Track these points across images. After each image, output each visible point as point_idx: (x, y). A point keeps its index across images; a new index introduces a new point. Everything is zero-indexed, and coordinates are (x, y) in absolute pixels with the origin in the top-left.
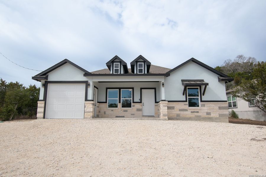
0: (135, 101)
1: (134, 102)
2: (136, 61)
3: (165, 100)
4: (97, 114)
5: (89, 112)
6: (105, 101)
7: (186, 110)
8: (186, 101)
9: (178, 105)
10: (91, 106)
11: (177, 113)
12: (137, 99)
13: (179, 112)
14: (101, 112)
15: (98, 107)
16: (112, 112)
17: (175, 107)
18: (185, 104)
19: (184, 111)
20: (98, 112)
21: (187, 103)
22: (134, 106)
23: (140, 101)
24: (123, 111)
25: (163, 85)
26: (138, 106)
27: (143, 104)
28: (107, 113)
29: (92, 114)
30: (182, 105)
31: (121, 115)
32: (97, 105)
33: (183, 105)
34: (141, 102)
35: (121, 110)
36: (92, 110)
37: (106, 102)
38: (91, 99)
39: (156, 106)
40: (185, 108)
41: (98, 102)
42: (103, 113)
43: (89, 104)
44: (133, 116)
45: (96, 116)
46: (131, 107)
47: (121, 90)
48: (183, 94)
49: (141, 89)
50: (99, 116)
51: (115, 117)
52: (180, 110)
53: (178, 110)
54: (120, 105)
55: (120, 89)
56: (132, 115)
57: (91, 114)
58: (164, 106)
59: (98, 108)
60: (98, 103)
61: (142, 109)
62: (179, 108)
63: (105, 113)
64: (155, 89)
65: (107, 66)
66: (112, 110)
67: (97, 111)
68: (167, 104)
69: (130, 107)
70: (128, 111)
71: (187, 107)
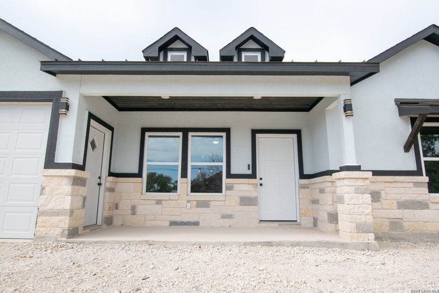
0: (233, 172)
1: (230, 176)
2: (239, 46)
3: (357, 168)
4: (106, 214)
5: (57, 213)
6: (136, 171)
7: (423, 205)
8: (418, 173)
9: (391, 185)
10: (66, 187)
11: (391, 216)
12: (240, 165)
13: (397, 213)
14: (120, 206)
15: (111, 190)
16: (159, 206)
17: (383, 194)
18: (417, 184)
19: (416, 209)
20: (110, 209)
21: (425, 179)
22: (229, 188)
23: (250, 172)
24: (195, 203)
25: (348, 108)
26: (243, 187)
27: (261, 182)
28: (140, 210)
29: (67, 221)
30: (406, 185)
31: (186, 219)
32: (108, 185)
33: (411, 185)
34: (253, 176)
35: (189, 202)
36: (67, 206)
37: (139, 175)
38: (69, 160)
39: (302, 187)
40: (420, 198)
41: (111, 174)
42: (129, 212)
43: (56, 181)
44: (228, 220)
45: (99, 223)
46: (221, 192)
47: (190, 134)
48: (407, 149)
49: (254, 132)
50: (115, 222)
51: (168, 223)
52: (403, 205)
53: (395, 205)
54: (184, 185)
55: (185, 131)
56: (223, 217)
57: (65, 222)
58: (359, 191)
59: (108, 194)
60: (111, 178)
61: (256, 198)
62: (398, 197)
63: (134, 210)
64: (298, 132)
65: (144, 57)
66: (159, 202)
67: (107, 206)
68: (367, 182)
69: (218, 189)
70: (212, 203)
71: (423, 193)
